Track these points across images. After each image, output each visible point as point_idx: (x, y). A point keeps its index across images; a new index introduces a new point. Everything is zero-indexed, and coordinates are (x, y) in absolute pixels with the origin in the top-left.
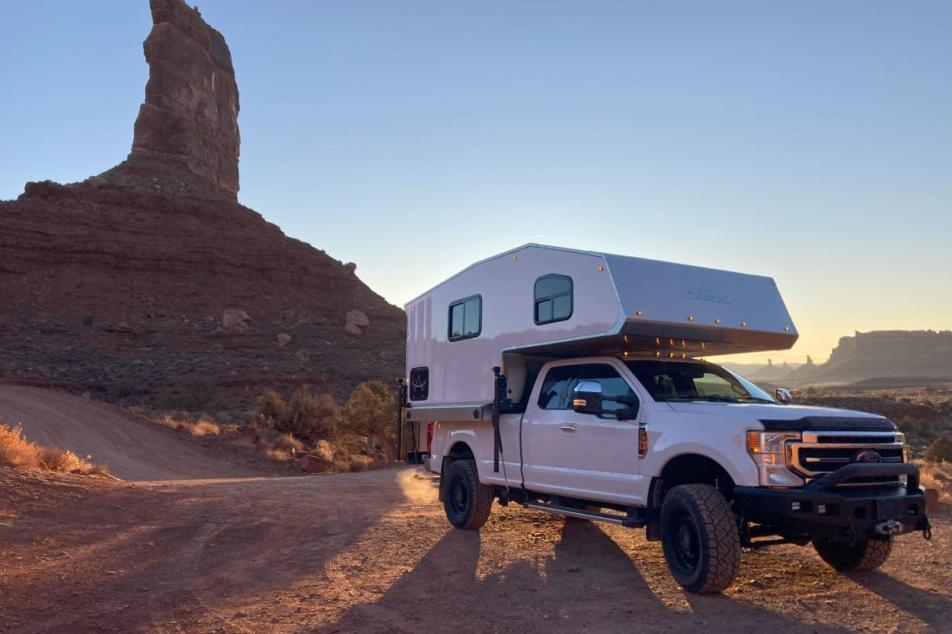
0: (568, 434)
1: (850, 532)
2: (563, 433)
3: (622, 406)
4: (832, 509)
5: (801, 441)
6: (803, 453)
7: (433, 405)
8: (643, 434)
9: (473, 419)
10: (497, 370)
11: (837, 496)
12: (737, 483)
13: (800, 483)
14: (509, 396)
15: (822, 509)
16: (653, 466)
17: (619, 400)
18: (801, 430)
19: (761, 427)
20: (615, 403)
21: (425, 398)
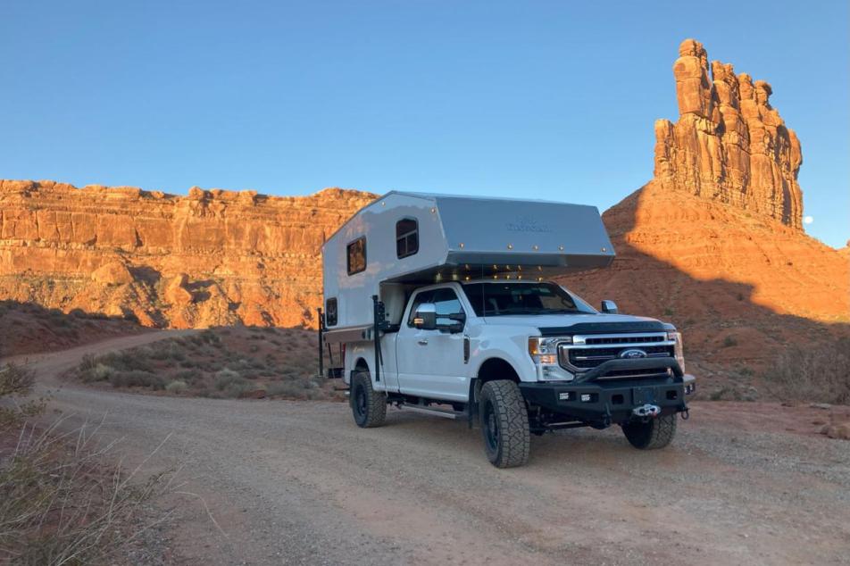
0: (423, 347)
1: (606, 415)
2: (420, 346)
3: (455, 322)
4: (594, 397)
5: (572, 343)
6: (573, 352)
7: (340, 328)
8: (467, 343)
9: (361, 339)
10: (375, 298)
11: (597, 387)
12: (522, 380)
13: (571, 377)
14: (387, 319)
15: (586, 398)
16: (473, 370)
17: (451, 317)
18: (572, 335)
19: (539, 333)
20: (448, 320)
21: (335, 324)
